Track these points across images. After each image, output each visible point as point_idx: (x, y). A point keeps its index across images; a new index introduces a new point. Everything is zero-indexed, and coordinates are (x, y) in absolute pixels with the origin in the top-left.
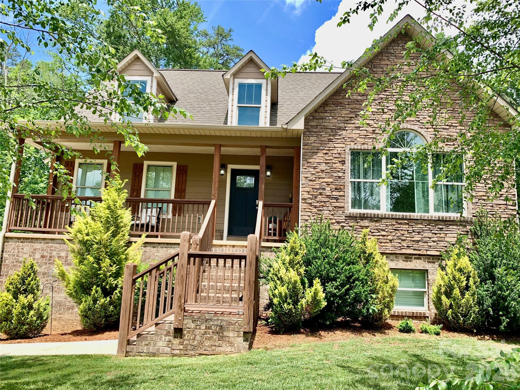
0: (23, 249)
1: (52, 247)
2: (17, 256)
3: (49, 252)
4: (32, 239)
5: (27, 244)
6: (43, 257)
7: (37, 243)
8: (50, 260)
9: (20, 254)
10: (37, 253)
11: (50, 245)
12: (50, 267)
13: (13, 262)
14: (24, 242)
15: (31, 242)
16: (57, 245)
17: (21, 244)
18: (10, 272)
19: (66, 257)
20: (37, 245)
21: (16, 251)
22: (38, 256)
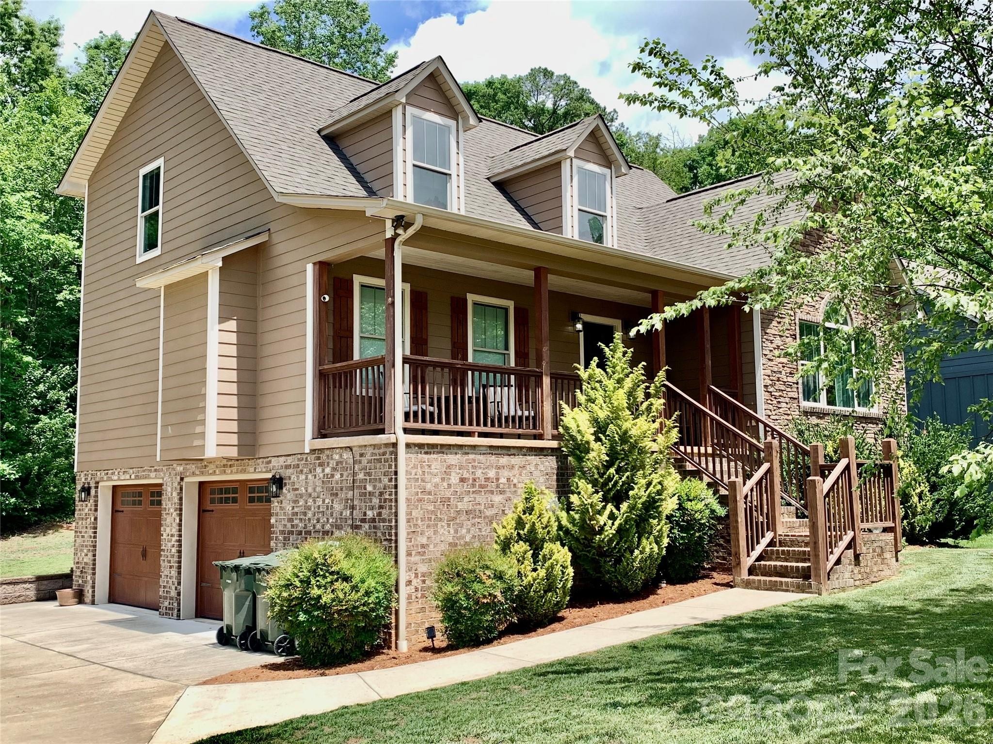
0: (429, 466)
1: (474, 460)
2: (423, 481)
3: (471, 470)
4: (442, 446)
5: (435, 456)
6: (462, 480)
7: (451, 454)
8: (473, 486)
9: (427, 477)
10: (453, 474)
11: (471, 456)
12: (475, 498)
13: (417, 494)
14: (430, 453)
15: (440, 453)
16: (481, 457)
17: (426, 457)
18: (413, 514)
19: (497, 479)
20: (453, 459)
21: (420, 471)
22: (454, 479)
